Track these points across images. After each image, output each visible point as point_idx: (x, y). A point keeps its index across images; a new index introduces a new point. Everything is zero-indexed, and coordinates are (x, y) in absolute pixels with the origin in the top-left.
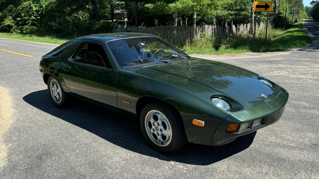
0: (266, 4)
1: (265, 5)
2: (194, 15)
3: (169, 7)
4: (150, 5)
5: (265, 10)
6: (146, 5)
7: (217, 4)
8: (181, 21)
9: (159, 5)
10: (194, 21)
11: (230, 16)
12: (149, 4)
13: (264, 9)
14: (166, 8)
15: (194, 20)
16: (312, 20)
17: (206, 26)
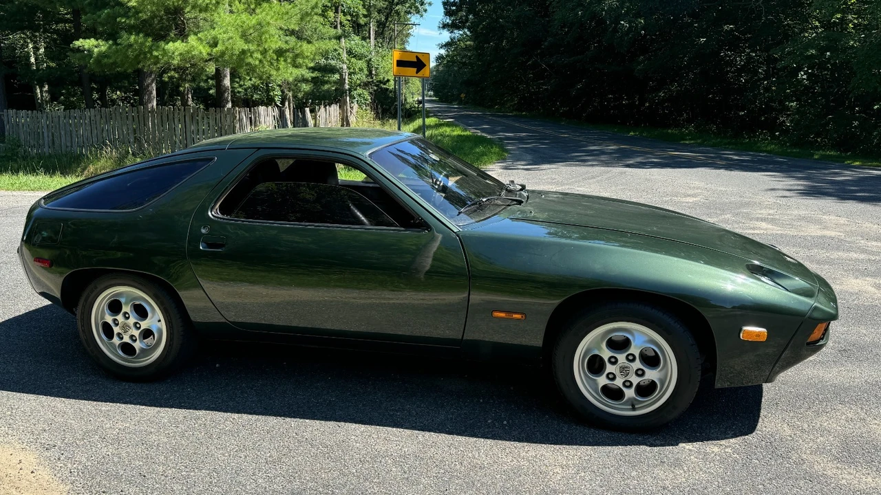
0: (417, 57)
1: (415, 60)
2: (224, 79)
3: (165, 52)
4: (92, 42)
5: (417, 73)
6: (79, 43)
7: (302, 51)
8: (188, 94)
9: (130, 46)
10: (226, 95)
11: (304, 85)
12: (88, 41)
13: (415, 70)
14: (155, 53)
15: (225, 92)
16: (434, 98)
17: (262, 109)
